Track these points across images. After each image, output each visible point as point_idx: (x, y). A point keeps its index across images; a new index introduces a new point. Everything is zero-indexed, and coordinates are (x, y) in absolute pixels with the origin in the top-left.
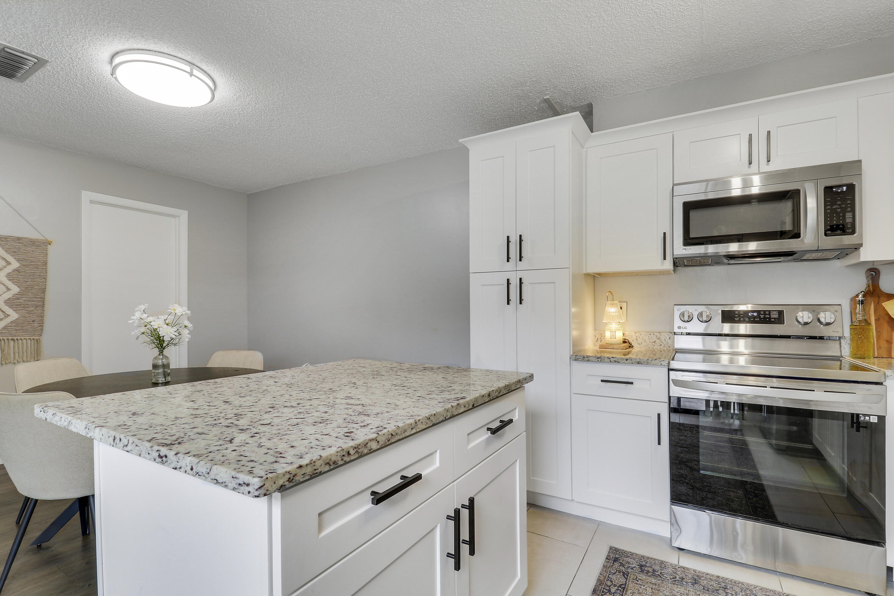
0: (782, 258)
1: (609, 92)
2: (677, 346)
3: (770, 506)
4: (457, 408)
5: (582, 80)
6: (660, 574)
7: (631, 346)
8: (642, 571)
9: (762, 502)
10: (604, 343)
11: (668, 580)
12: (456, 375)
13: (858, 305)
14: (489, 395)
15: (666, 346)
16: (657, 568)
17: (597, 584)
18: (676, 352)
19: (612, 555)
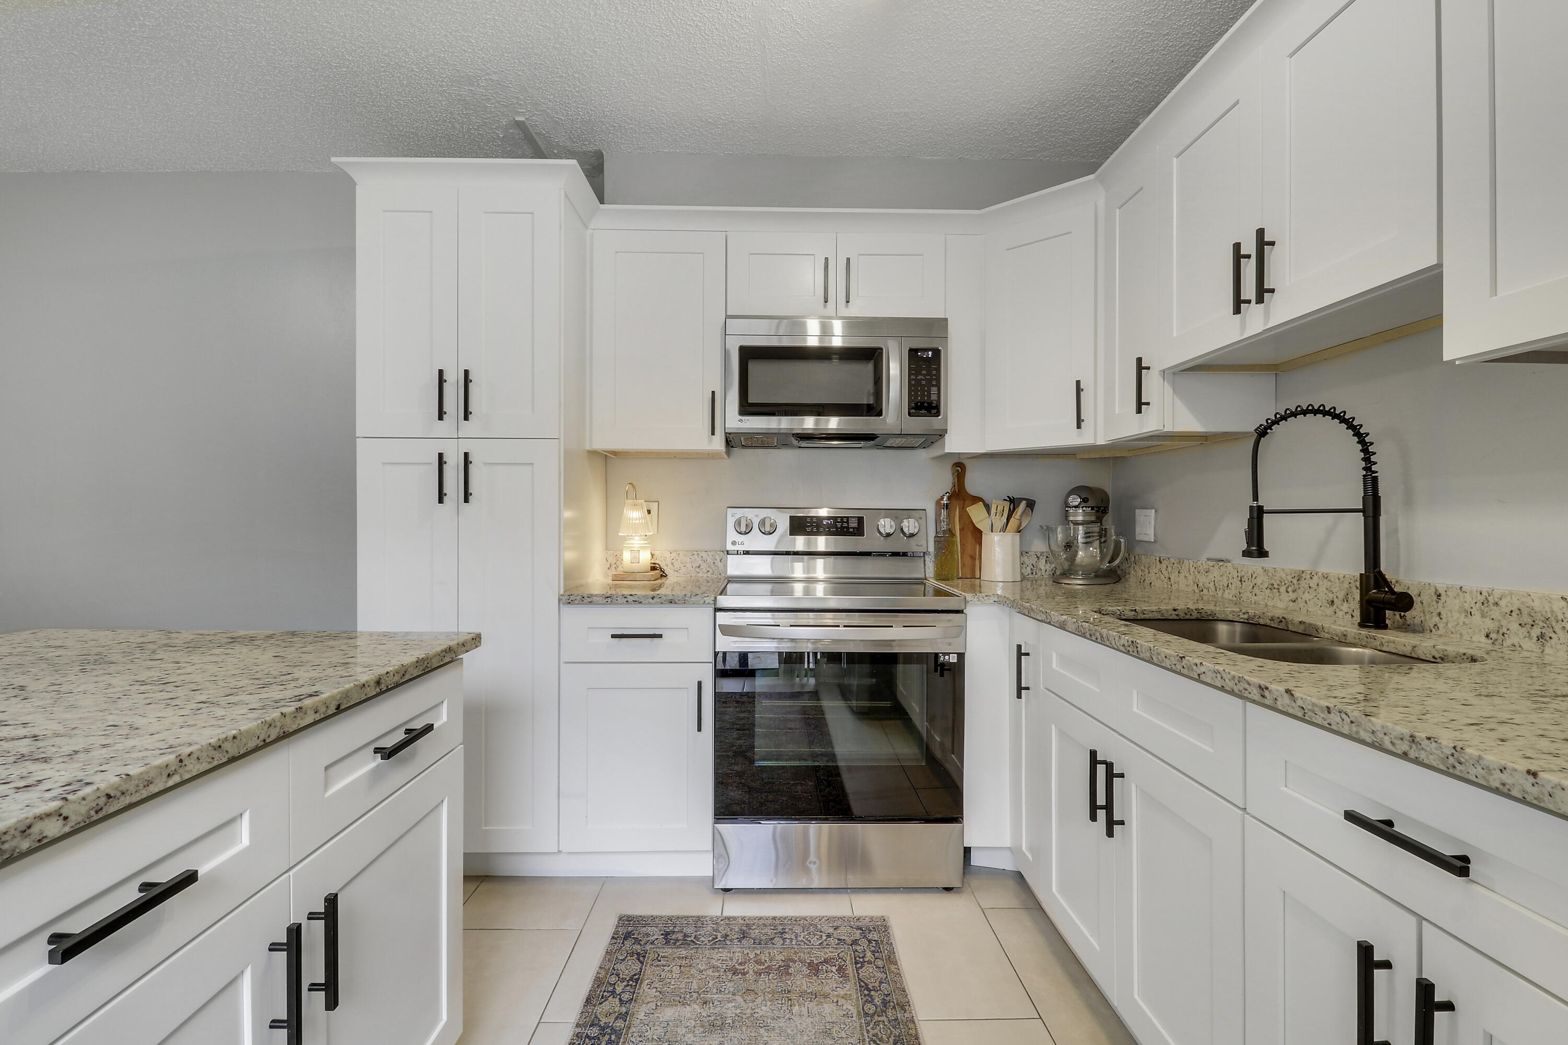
0: (862, 444)
1: (629, 140)
2: (732, 571)
3: (845, 795)
4: (295, 717)
5: (583, 104)
6: (694, 938)
7: (663, 575)
8: (667, 942)
9: (835, 792)
10: (620, 572)
11: (706, 944)
12: (310, 648)
13: (943, 510)
14: (378, 683)
15: (716, 572)
16: (689, 930)
17: (593, 986)
18: (729, 582)
19: (622, 930)
